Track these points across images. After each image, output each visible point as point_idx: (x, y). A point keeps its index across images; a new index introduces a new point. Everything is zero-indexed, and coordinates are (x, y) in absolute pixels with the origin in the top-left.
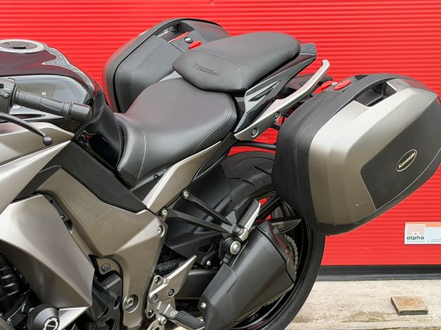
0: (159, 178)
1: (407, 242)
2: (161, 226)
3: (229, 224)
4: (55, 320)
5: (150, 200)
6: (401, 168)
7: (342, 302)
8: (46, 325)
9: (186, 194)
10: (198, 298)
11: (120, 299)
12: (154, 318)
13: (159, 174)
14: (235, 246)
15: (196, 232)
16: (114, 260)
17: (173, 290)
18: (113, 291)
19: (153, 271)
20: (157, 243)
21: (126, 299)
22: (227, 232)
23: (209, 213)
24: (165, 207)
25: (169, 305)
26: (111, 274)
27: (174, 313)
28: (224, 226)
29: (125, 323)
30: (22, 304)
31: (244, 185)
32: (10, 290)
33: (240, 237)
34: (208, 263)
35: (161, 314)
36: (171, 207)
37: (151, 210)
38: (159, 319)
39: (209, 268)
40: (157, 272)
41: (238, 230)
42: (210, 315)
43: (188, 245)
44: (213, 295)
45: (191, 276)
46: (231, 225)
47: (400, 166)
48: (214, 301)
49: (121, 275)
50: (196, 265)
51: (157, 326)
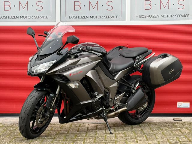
1: (178, 107)
2: (118, 84)
3: (132, 86)
4: (98, 94)
5: (115, 78)
8: (96, 95)
9: (123, 78)
11: (109, 98)
12: (116, 105)
13: (117, 73)
14: (133, 91)
15: (125, 89)
16: (108, 89)
17: (120, 99)
18: (108, 96)
20: (117, 88)
22: (132, 88)
23: (129, 84)
24: (118, 80)
25: (119, 102)
26: (107, 92)
27: (120, 104)
28: (131, 86)
29: (110, 104)
33: (135, 89)
34: (128, 95)
36: (120, 81)
37: (116, 80)
39: (128, 97)
40: (116, 94)
41: (134, 87)
42: (128, 106)
47: (170, 72)
48: (129, 102)
49: (109, 93)
51: (116, 107)
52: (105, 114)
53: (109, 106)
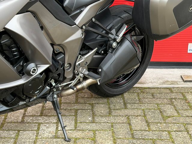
0: (82, 11)
1: (189, 52)
2: (82, 33)
3: (112, 34)
4: (36, 68)
5: (78, 21)
6: (191, 10)
7: (159, 77)
8: (32, 70)
9: (94, 20)
10: (97, 68)
11: (64, 64)
12: (78, 74)
13: (82, 10)
14: (114, 44)
15: (97, 38)
16: (61, 47)
17: (87, 62)
18: (61, 61)
19: (78, 54)
20: (80, 40)
21: (66, 65)
22: (111, 38)
24: (84, 25)
25: (85, 69)
26: (60, 53)
27: (87, 73)
28: (110, 35)
29: (65, 76)
30: (21, 62)
31: (119, 19)
32: (15, 55)
33: (117, 40)
34: (102, 52)
35: (81, 73)
36: (87, 25)
37: (78, 25)
38: (80, 75)
39: (103, 54)
40: (80, 54)
41: (116, 37)
42: (103, 74)
43: (94, 43)
44: (104, 66)
45: (94, 57)
46: (113, 35)
47: (190, 9)
49: (64, 54)
50: (97, 53)
51: (79, 78)
52: (55, 96)
53: (65, 78)
